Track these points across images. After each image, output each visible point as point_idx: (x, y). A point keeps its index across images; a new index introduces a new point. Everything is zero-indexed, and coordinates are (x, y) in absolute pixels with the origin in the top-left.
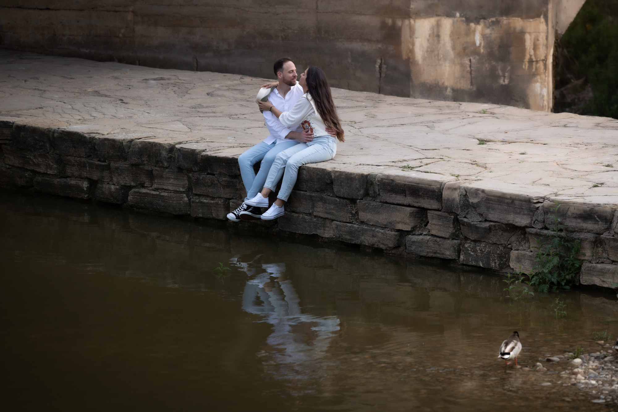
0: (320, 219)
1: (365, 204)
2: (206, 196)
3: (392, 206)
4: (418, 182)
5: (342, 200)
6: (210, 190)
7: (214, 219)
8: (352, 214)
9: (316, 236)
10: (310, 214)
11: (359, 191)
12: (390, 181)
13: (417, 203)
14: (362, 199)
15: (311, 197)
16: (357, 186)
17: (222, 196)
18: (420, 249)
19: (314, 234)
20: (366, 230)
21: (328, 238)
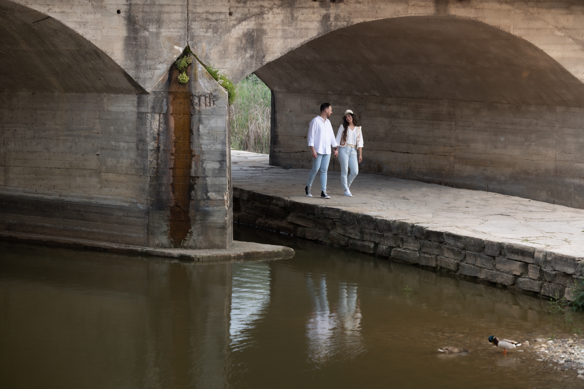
0: (479, 268)
1: (499, 259)
2: (427, 253)
3: (512, 261)
4: (524, 247)
5: (489, 257)
6: (429, 250)
7: (430, 266)
8: (493, 265)
9: (476, 277)
10: (474, 265)
11: (497, 252)
12: (511, 247)
13: (524, 259)
14: (498, 257)
15: (475, 255)
16: (496, 249)
17: (435, 253)
18: (523, 286)
19: (475, 276)
20: (499, 274)
21: (482, 279)
